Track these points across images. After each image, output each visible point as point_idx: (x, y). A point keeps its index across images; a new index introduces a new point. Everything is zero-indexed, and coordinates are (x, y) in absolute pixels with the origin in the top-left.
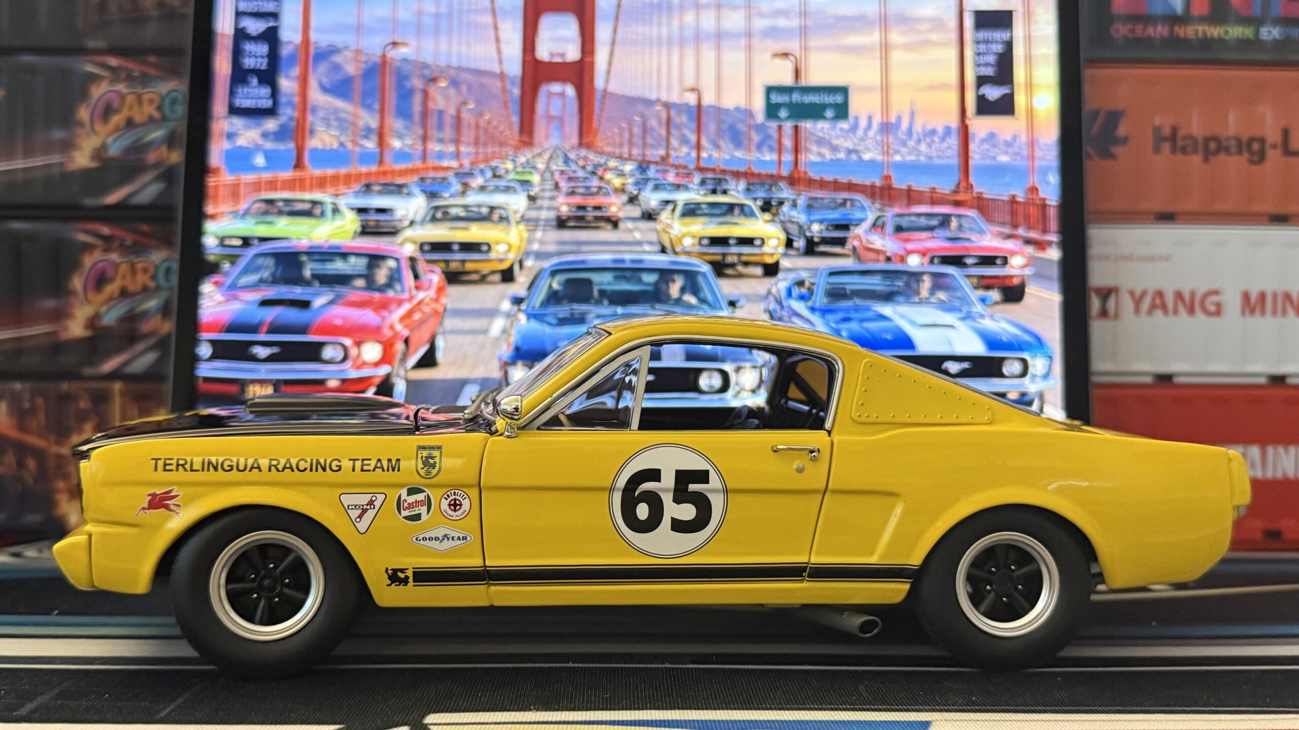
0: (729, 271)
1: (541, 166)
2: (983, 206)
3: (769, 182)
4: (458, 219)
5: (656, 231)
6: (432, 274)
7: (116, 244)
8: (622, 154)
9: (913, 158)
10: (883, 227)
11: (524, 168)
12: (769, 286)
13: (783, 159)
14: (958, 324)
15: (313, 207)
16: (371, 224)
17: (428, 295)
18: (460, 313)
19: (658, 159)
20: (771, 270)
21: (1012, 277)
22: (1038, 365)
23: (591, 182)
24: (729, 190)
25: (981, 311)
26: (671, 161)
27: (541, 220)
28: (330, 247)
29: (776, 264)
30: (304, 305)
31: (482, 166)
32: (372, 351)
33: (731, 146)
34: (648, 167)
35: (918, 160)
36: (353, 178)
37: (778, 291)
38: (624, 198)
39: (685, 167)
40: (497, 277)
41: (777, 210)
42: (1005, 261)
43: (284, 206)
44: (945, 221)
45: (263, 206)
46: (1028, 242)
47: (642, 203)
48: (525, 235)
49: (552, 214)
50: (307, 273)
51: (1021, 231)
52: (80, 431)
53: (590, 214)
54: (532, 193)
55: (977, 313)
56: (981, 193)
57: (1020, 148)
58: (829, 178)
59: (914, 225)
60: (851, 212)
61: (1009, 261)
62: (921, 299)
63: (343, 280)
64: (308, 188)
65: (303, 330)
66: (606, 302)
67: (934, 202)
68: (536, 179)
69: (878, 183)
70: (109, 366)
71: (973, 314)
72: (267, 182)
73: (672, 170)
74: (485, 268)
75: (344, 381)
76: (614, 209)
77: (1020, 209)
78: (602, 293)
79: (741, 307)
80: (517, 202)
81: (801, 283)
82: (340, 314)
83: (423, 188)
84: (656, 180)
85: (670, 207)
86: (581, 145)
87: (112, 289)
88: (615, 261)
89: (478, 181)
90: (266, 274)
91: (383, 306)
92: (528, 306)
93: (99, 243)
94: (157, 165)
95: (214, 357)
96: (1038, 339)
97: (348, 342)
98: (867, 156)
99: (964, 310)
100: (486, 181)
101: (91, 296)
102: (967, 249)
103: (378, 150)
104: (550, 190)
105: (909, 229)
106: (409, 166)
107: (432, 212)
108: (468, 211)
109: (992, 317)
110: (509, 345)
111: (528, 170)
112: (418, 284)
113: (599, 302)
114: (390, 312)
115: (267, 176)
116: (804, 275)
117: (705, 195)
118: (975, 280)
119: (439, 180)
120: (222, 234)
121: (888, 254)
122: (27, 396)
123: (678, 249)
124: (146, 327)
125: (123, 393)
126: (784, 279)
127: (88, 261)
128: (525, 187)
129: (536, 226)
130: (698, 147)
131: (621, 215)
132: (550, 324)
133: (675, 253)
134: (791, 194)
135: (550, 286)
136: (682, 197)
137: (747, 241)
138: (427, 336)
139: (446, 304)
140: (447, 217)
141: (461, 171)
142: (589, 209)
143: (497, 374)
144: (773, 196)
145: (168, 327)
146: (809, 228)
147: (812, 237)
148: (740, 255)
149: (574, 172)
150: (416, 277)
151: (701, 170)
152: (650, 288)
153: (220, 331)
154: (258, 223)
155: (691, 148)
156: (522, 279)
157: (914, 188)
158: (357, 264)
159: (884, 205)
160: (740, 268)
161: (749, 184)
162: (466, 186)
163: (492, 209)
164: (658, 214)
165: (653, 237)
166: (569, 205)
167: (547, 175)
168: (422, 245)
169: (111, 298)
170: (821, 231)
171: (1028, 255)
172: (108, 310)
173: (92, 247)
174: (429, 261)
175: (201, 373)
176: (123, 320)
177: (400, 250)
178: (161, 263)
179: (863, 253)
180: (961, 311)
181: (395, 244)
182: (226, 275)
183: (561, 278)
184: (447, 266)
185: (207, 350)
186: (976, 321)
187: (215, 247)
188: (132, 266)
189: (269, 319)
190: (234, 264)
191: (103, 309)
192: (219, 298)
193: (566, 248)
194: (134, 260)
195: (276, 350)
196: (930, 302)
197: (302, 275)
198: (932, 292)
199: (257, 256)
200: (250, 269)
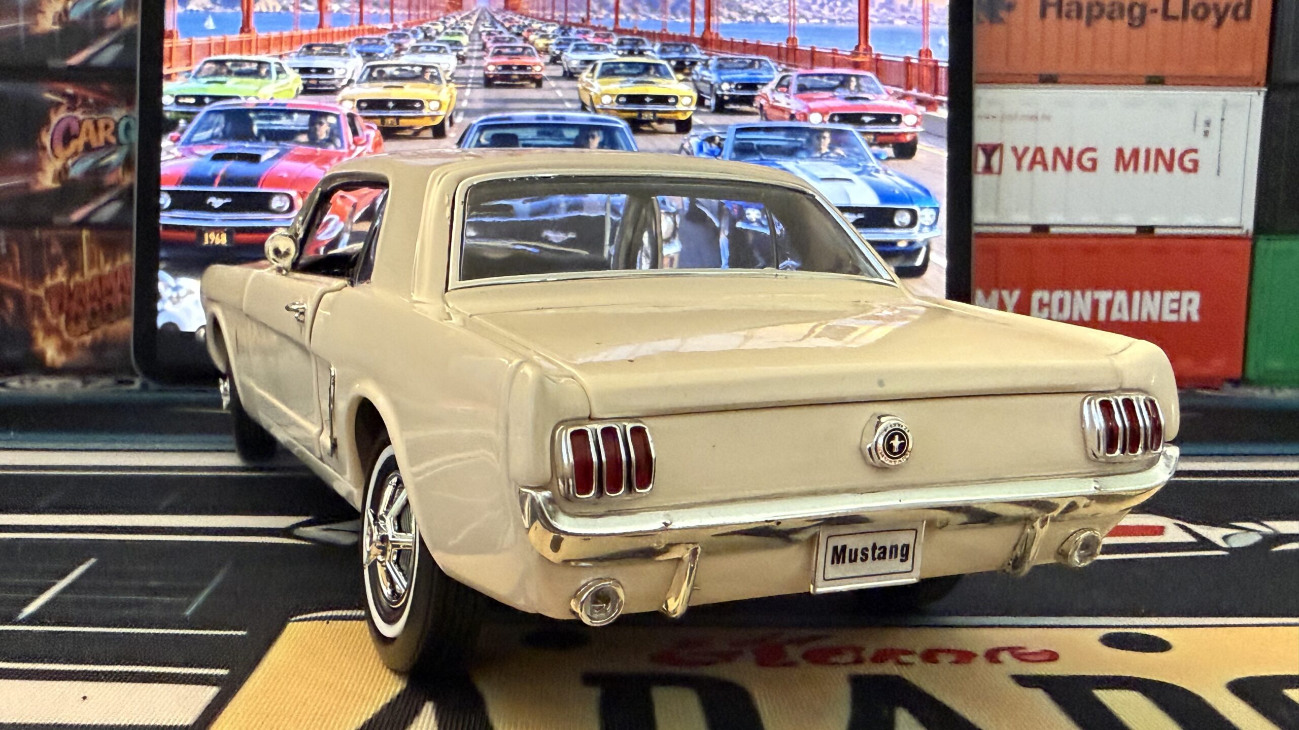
0: (645, 128)
1: (470, 28)
2: (879, 67)
3: (684, 43)
4: (393, 78)
5: (577, 89)
6: (370, 129)
7: (80, 102)
8: (545, 15)
9: (817, 21)
10: (788, 87)
11: (453, 29)
12: (681, 141)
13: (696, 21)
14: (854, 178)
15: (259, 67)
16: (312, 82)
17: (365, 150)
19: (580, 21)
20: (684, 127)
21: (905, 134)
22: (925, 216)
23: (515, 41)
24: (645, 50)
25: (878, 167)
26: (592, 23)
27: (470, 78)
28: (275, 104)
29: (689, 120)
30: (255, 158)
31: (414, 28)
33: (647, 8)
34: (570, 29)
35: (821, 23)
36: (295, 40)
37: (690, 146)
38: (547, 58)
39: (605, 29)
40: (429, 133)
41: (690, 69)
42: (899, 117)
43: (233, 65)
44: (845, 81)
45: (213, 66)
46: (920, 102)
47: (565, 63)
48: (455, 93)
49: (480, 73)
50: (255, 129)
51: (914, 92)
52: (53, 274)
53: (516, 73)
54: (461, 53)
55: (873, 167)
56: (878, 55)
57: (916, 12)
58: (738, 39)
59: (818, 85)
60: (758, 71)
61: (903, 119)
62: (822, 155)
63: (288, 135)
64: (253, 49)
65: (253, 182)
67: (835, 64)
68: (464, 40)
69: (784, 46)
70: (77, 215)
71: (869, 169)
72: (218, 44)
73: (591, 30)
74: (418, 124)
76: (538, 68)
77: (914, 71)
80: (447, 62)
81: (711, 139)
82: (286, 167)
83: (359, 49)
84: (577, 40)
85: (591, 67)
86: (507, 8)
87: (78, 144)
88: (539, 118)
89: (412, 42)
90: (218, 130)
91: (325, 160)
93: (64, 101)
94: (114, 29)
95: (171, 208)
96: (927, 192)
97: (293, 193)
98: (773, 20)
99: (861, 164)
100: (418, 42)
101: (59, 149)
102: (865, 108)
103: (318, 13)
104: (478, 50)
105: (812, 89)
106: (347, 28)
107: (369, 70)
108: (401, 70)
109: (886, 171)
111: (457, 31)
112: (357, 138)
114: (331, 165)
115: (217, 38)
116: (714, 131)
117: (623, 55)
118: (872, 137)
119: (375, 41)
120: (176, 94)
121: (793, 112)
122: (3, 243)
123: (597, 107)
124: (110, 179)
125: (89, 241)
126: (696, 136)
127: (54, 119)
128: (454, 47)
129: (466, 84)
130: (617, 10)
131: (544, 74)
134: (702, 54)
136: (601, 58)
137: (662, 99)
140: (382, 77)
141: (395, 32)
142: (515, 68)
144: (687, 56)
145: (130, 179)
146: (720, 88)
147: (723, 95)
148: (655, 112)
149: (501, 33)
150: (355, 133)
151: (619, 31)
153: (176, 185)
154: (209, 82)
155: (610, 11)
156: (453, 134)
157: (817, 50)
158: (300, 121)
159: (791, 66)
160: (655, 124)
161: (664, 45)
162: (400, 48)
163: (424, 68)
164: (579, 73)
165: (574, 95)
166: (494, 64)
167: (476, 36)
168: (360, 102)
169: (76, 153)
170: (729, 90)
171: (919, 113)
172: (73, 165)
173: (58, 105)
174: (366, 118)
175: (163, 221)
176: (89, 173)
177: (339, 107)
178: (121, 119)
179: (770, 112)
180: (858, 166)
181: (335, 102)
182: (182, 132)
183: (489, 133)
184: (383, 122)
185: (166, 201)
186: (871, 175)
187: (171, 105)
188: (95, 123)
189: (221, 172)
190: (189, 121)
191: (70, 162)
192: (176, 152)
193: (492, 105)
194: (96, 117)
195: (228, 200)
196: (829, 157)
197: (252, 132)
198: (831, 148)
199: (209, 113)
200: (204, 126)
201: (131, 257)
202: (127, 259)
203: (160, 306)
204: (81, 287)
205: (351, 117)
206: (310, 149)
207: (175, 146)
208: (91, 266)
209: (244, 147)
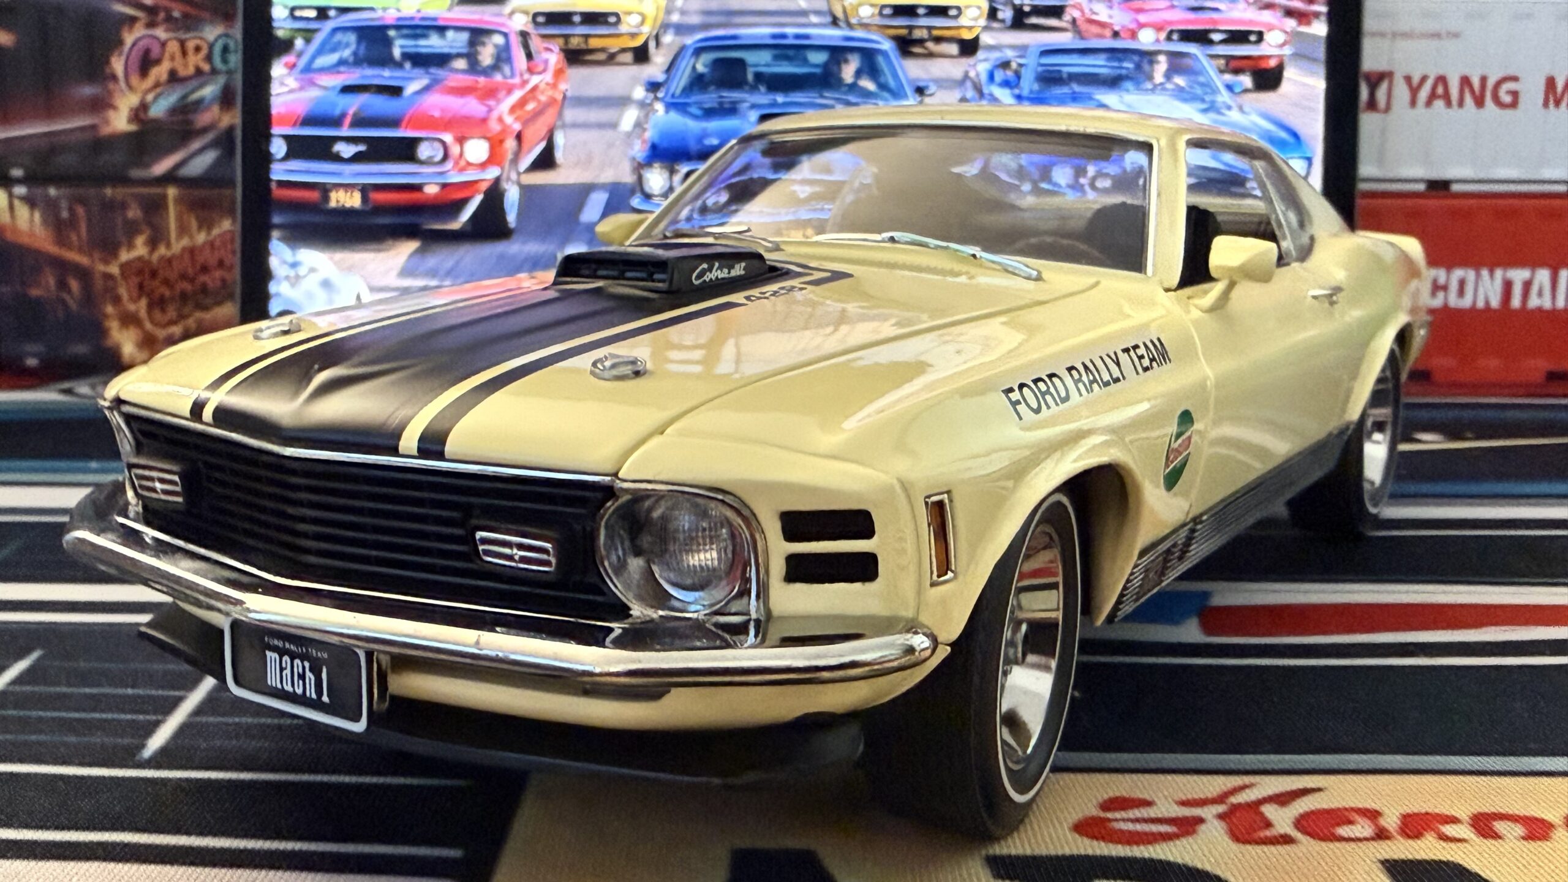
0: (917, 50)
6: (549, 52)
7: (162, 15)
12: (969, 69)
17: (541, 81)
18: (582, 102)
20: (969, 48)
21: (1269, 57)
25: (1230, 102)
28: (423, 19)
29: (976, 39)
30: (395, 91)
32: (477, 150)
37: (978, 75)
40: (628, 57)
42: (1260, 36)
46: (1288, 13)
48: (663, 3)
50: (397, 53)
52: (131, 246)
55: (1224, 103)
61: (1265, 37)
62: (1155, 86)
63: (441, 60)
65: (395, 123)
66: (763, 89)
70: (161, 167)
71: (1218, 105)
74: (614, 45)
75: (444, 186)
78: (759, 77)
79: (931, 95)
81: (1005, 65)
82: (437, 103)
87: (160, 72)
88: (775, 36)
90: (347, 53)
91: (490, 94)
92: (666, 93)
93: (142, 15)
95: (287, 157)
96: (1295, 135)
97: (448, 138)
99: (1207, 98)
101: (135, 80)
102: (1215, 22)
109: (1241, 109)
110: (644, 142)
112: (532, 63)
113: (754, 88)
114: (499, 101)
116: (1010, 54)
118: (1222, 62)
121: (1117, 28)
122: (64, 204)
123: (853, 21)
124: (203, 119)
125: (179, 201)
126: (986, 60)
127: (129, 39)
132: (695, 117)
133: (850, 26)
135: (694, 68)
137: (939, 11)
138: (544, 131)
139: (567, 90)
143: (628, 178)
145: (232, 118)
147: (1022, 6)
148: (930, 28)
150: (529, 56)
152: (818, 70)
153: (294, 124)
156: (659, 60)
158: (456, 41)
160: (930, 45)
165: (822, 5)
168: (535, 15)
169: (157, 85)
171: (1288, 30)
172: (156, 98)
173: (133, 20)
174: (544, 37)
175: (275, 177)
176: (173, 111)
177: (509, 23)
178: (216, 40)
179: (1083, 26)
180: (1203, 101)
181: (500, 15)
182: (300, 55)
183: (707, 57)
184: (566, 43)
185: (280, 147)
186: (1219, 113)
187: (285, 20)
188: (182, 44)
189: (351, 112)
190: (308, 41)
191: (150, 97)
192: (292, 83)
193: (713, 19)
194: (184, 36)
195: (362, 148)
196: (1165, 89)
197: (391, 55)
198: (1168, 76)
199: (336, 30)
200: (328, 47)
201: (234, 221)
202: (227, 226)
203: (273, 288)
204: (169, 261)
205: (524, 35)
206: (468, 80)
207: (289, 74)
208: (180, 235)
209: (383, 77)
